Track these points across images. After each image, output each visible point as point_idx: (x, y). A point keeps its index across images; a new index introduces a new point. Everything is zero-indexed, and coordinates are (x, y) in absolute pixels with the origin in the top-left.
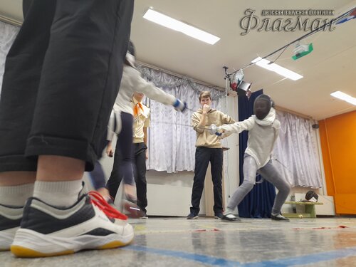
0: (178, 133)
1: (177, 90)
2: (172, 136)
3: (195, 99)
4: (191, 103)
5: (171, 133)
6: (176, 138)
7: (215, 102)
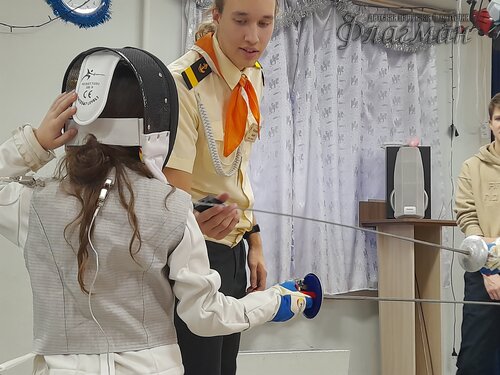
0: (300, 177)
1: (295, 32)
2: (278, 192)
3: (354, 58)
4: (340, 70)
5: (278, 179)
6: (293, 195)
7: (416, 59)
